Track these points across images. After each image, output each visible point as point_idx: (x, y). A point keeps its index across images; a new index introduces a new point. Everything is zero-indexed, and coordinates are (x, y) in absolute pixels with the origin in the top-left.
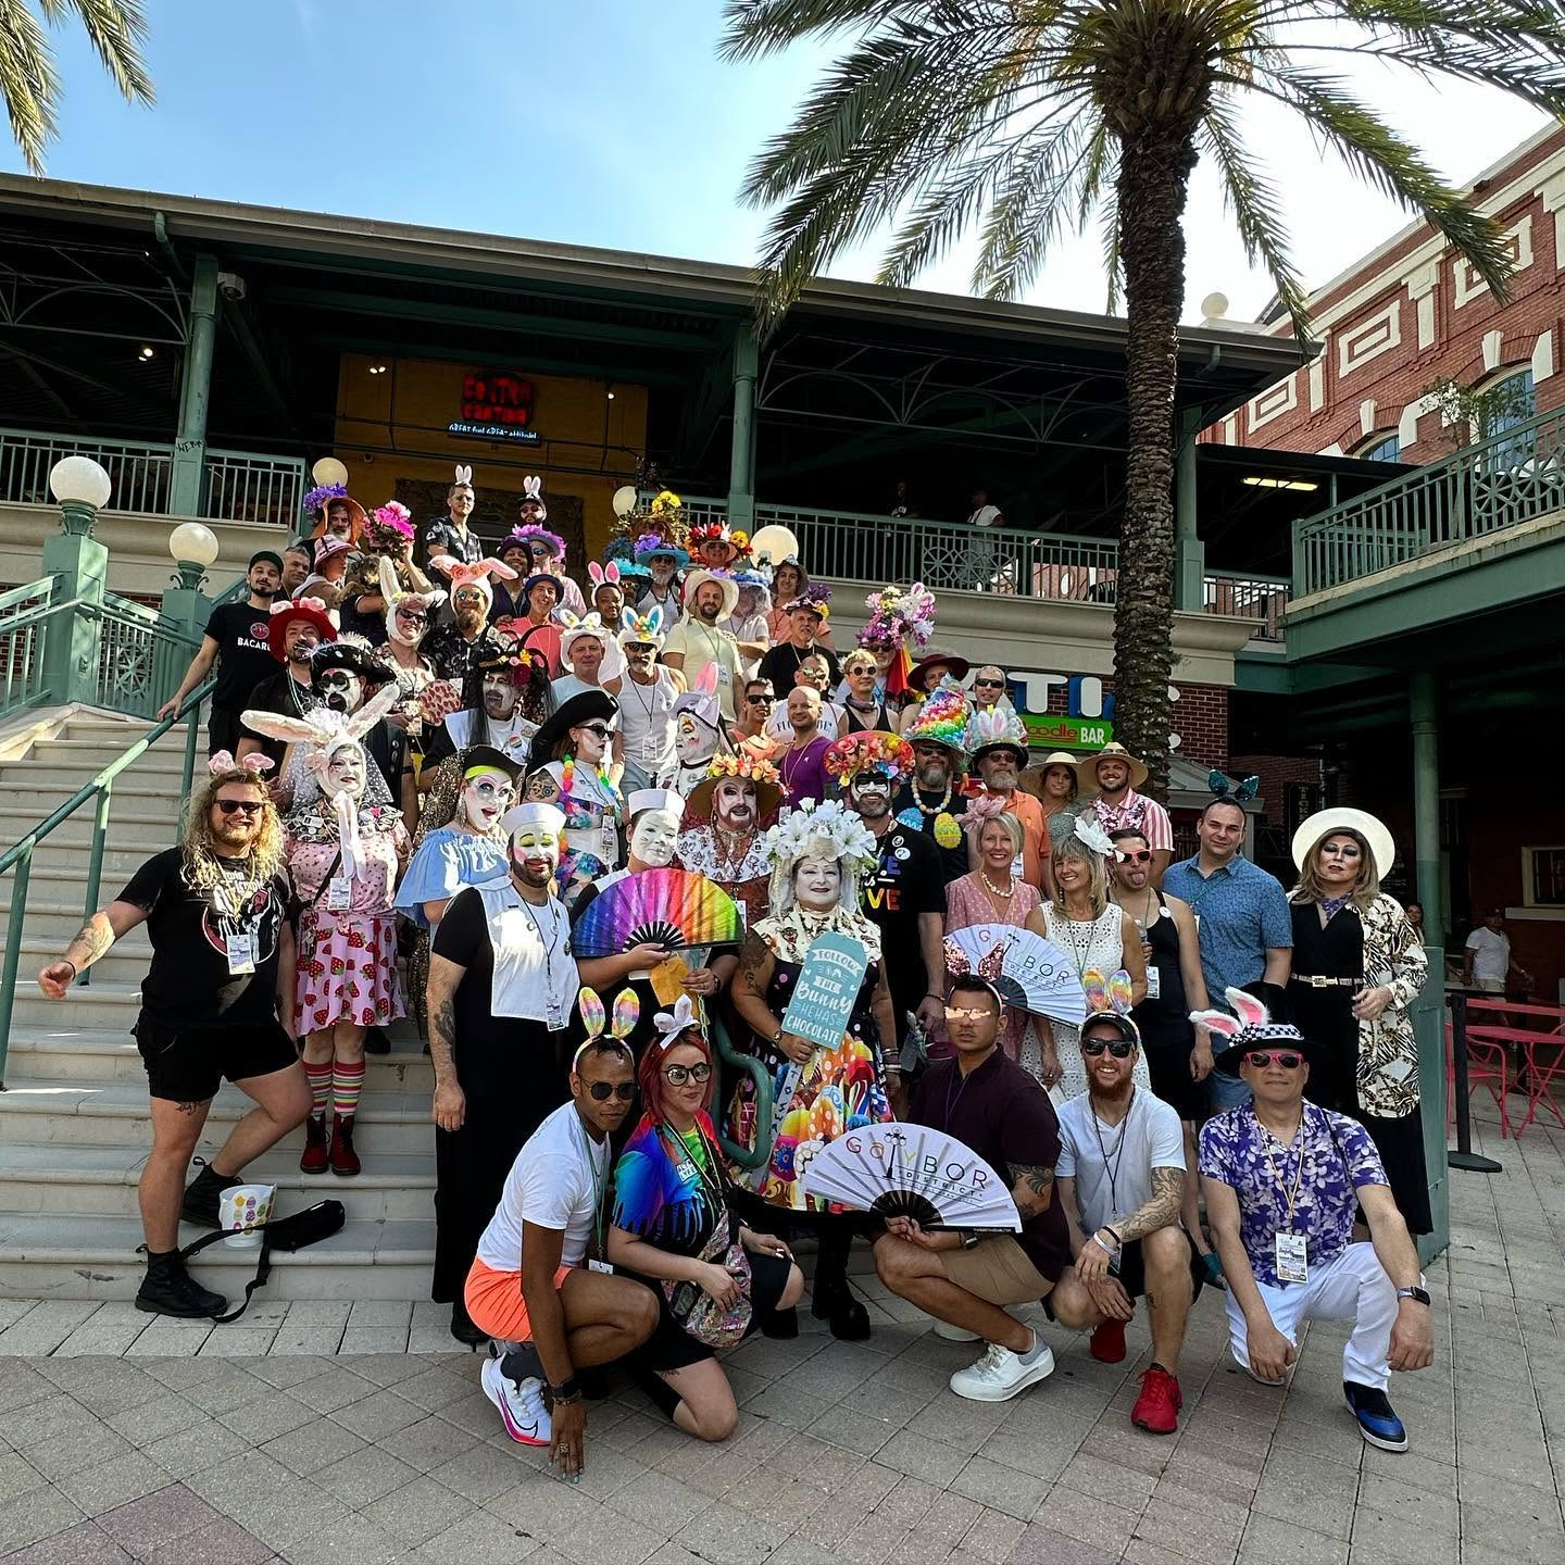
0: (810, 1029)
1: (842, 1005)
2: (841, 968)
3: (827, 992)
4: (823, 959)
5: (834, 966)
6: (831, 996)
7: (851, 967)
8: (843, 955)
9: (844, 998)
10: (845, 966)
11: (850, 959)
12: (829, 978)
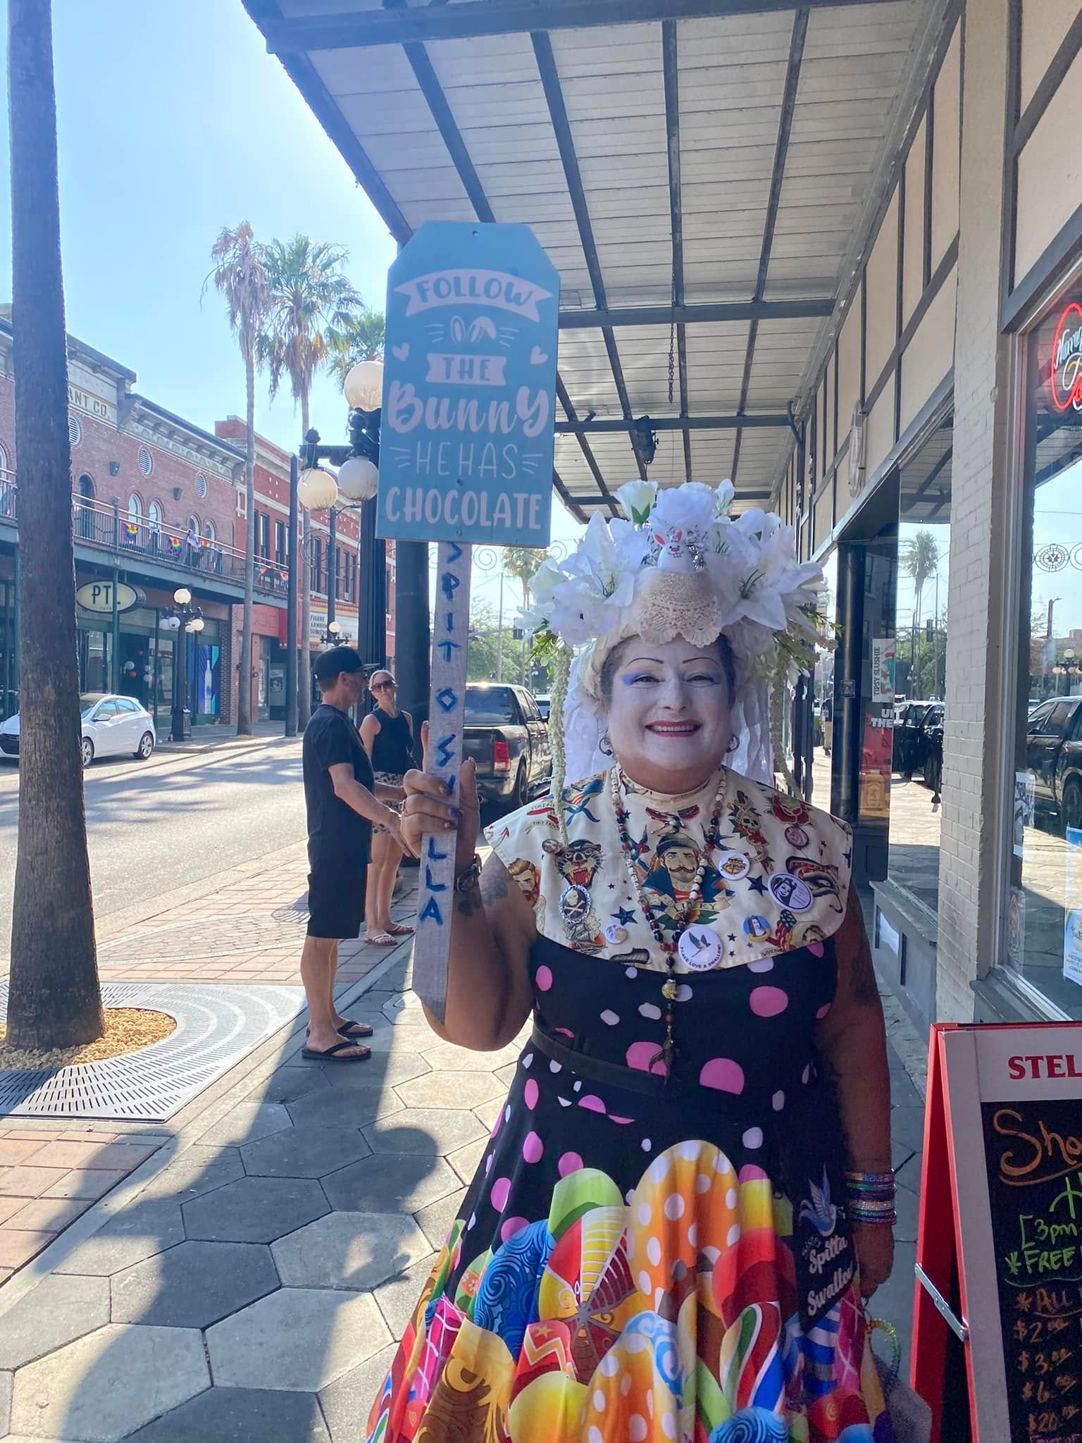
0: (456, 509)
1: (523, 411)
2: (491, 312)
3: (469, 393)
4: (434, 302)
5: (469, 313)
6: (487, 396)
7: (517, 300)
8: (483, 276)
9: (524, 392)
10: (500, 303)
11: (506, 278)
12: (467, 348)
